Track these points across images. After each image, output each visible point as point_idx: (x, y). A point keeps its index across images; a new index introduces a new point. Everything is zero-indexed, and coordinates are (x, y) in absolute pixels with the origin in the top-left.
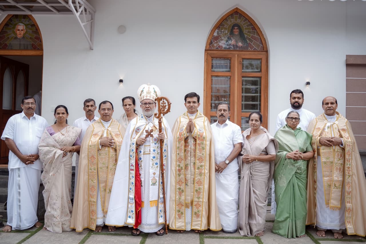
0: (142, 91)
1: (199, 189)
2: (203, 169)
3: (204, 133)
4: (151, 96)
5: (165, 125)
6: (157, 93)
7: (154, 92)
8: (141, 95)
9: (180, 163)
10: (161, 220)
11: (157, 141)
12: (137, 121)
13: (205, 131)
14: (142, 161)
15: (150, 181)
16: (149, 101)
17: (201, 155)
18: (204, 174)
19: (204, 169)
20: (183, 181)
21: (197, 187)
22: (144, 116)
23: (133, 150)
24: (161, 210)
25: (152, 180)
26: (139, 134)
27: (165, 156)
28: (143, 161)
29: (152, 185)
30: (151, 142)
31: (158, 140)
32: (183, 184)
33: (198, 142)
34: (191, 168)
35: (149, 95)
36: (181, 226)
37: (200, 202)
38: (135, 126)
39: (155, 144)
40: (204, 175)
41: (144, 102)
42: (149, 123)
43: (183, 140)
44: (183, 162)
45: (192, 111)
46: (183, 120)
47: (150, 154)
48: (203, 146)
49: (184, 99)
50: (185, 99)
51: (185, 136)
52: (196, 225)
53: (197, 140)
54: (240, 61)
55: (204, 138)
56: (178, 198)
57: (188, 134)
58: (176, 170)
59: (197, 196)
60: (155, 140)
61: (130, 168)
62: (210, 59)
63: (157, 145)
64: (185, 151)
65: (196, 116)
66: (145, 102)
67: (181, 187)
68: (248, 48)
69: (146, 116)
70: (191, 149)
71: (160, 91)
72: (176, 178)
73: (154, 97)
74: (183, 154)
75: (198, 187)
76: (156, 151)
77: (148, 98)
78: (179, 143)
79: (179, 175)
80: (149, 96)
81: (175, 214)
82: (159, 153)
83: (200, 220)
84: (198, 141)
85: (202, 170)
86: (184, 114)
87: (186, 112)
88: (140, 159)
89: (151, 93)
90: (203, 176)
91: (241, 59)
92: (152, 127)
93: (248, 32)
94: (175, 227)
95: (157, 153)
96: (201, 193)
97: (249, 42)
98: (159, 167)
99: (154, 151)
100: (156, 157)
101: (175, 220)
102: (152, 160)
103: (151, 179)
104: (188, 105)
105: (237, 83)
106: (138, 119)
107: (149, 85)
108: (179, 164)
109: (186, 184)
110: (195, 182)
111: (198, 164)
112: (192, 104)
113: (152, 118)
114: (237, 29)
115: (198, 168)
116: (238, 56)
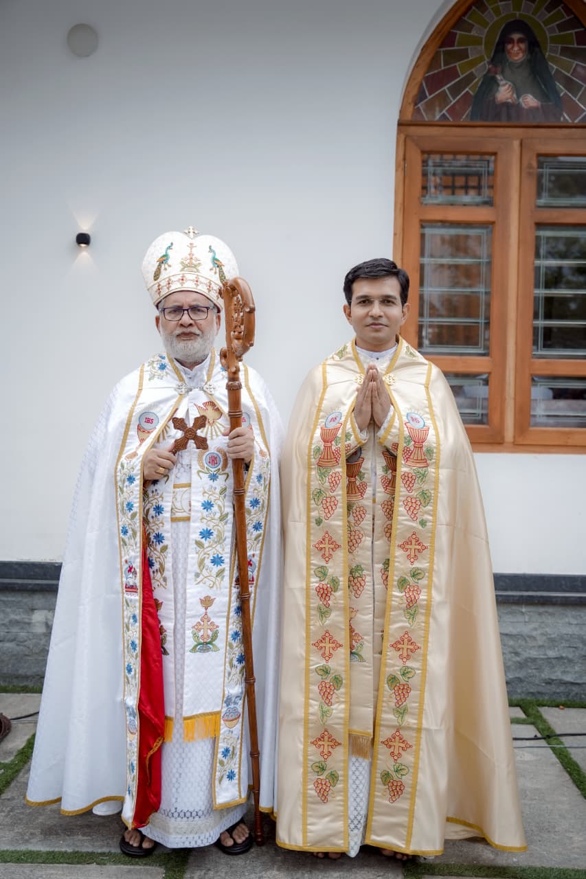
0: (163, 260)
1: (403, 674)
2: (424, 587)
3: (432, 432)
4: (201, 279)
5: (256, 398)
6: (224, 269)
7: (211, 265)
8: (157, 276)
9: (327, 558)
10: (227, 790)
11: (220, 467)
12: (141, 385)
13: (435, 424)
14: (165, 549)
15: (189, 633)
16: (195, 300)
17: (414, 524)
18: (428, 607)
19: (429, 587)
20: (342, 637)
21: (394, 666)
22: (171, 360)
23: (130, 506)
24: (227, 750)
25: (197, 627)
26: (153, 435)
27: (257, 527)
28: (170, 550)
29: (194, 650)
30: (194, 471)
31: (226, 461)
32: (341, 650)
33: (403, 468)
34: (371, 581)
35: (189, 276)
36: (329, 832)
37: (409, 728)
38: (134, 405)
39: (213, 477)
40: (428, 614)
41: (171, 303)
42: (191, 390)
43: (343, 460)
44: (340, 555)
45: (375, 338)
46: (334, 374)
47: (188, 519)
48: (425, 487)
49: (343, 285)
50: (348, 290)
51: (352, 442)
52: (390, 828)
53: (401, 461)
54: (530, 166)
55: (430, 451)
56: (319, 714)
57: (364, 436)
58: (308, 588)
59: (392, 705)
60: (213, 460)
61: (124, 580)
62: (416, 158)
63: (220, 482)
64: (349, 507)
65: (393, 360)
66: (175, 302)
67: (332, 664)
68: (562, 115)
69: (178, 360)
70: (374, 501)
71: (234, 262)
72: (308, 626)
73: (213, 284)
74: (339, 523)
75: (400, 663)
76: (215, 508)
77: (189, 285)
78: (322, 475)
79: (323, 613)
80: (193, 277)
81: (305, 782)
82: (227, 515)
83: (405, 810)
84: (406, 466)
85: (418, 591)
86: (341, 353)
87: (349, 345)
88: (159, 538)
89: (199, 268)
90: (421, 618)
91: (535, 158)
92: (199, 408)
93: (564, 51)
94: (305, 837)
95: (218, 515)
96: (412, 693)
97: (565, 91)
98: (227, 573)
99: (208, 506)
100: (215, 533)
101: (305, 809)
102: (199, 544)
103: (190, 623)
104: (358, 311)
105: (519, 248)
106: (146, 376)
107: (191, 234)
108: (323, 563)
109: (351, 653)
110: (387, 644)
111: (401, 564)
112: (376, 309)
113: (201, 370)
114: (520, 41)
115: (402, 583)
116: (521, 144)
